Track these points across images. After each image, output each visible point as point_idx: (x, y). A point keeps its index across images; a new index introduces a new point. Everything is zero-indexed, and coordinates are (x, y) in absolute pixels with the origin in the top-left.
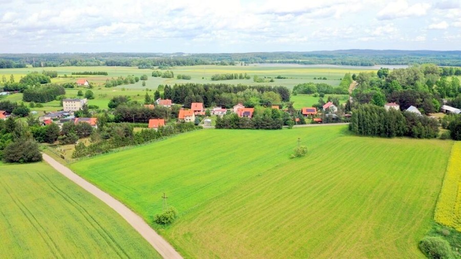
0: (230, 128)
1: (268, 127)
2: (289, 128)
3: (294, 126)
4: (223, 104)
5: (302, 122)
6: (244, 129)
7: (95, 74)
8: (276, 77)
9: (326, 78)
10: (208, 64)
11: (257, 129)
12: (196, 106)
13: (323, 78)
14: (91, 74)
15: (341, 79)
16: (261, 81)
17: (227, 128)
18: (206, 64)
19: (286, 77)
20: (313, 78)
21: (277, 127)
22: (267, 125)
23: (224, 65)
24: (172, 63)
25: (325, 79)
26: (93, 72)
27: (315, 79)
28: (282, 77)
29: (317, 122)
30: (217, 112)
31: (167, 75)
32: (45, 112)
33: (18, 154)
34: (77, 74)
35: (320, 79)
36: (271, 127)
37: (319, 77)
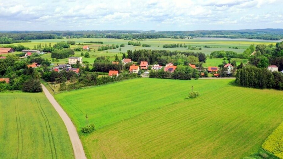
0: (158, 78)
1: (182, 78)
2: (196, 80)
3: (199, 78)
4: (162, 63)
5: (205, 76)
6: (167, 78)
7: (96, 43)
8: (204, 46)
9: (238, 47)
10: (167, 38)
11: (175, 79)
12: (143, 64)
13: (235, 48)
14: (94, 43)
16: (193, 49)
17: (156, 78)
18: (165, 38)
19: (211, 46)
20: (229, 47)
21: (187, 78)
22: (182, 77)
23: (176, 38)
24: (144, 37)
25: (236, 48)
26: (95, 42)
27: (230, 48)
28: (208, 46)
29: (216, 77)
30: (156, 68)
31: (137, 44)
32: (57, 64)
33: (29, 87)
34: (87, 43)
35: (234, 48)
36: (184, 78)
37: (232, 47)
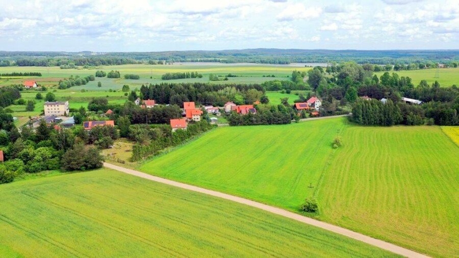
0: (244, 125)
1: (279, 122)
2: (296, 122)
3: (301, 120)
5: (304, 117)
6: (259, 125)
7: (26, 75)
8: (228, 75)
9: (275, 75)
11: (270, 124)
12: (189, 106)
13: (271, 76)
14: (21, 75)
15: (288, 77)
16: (216, 79)
17: (241, 125)
18: (132, 63)
19: (237, 75)
20: (262, 75)
21: (286, 121)
22: (279, 120)
24: (97, 62)
25: (273, 76)
26: (23, 73)
27: (264, 76)
28: (233, 75)
29: (315, 116)
30: (211, 111)
31: (114, 75)
33: (79, 161)
34: (10, 75)
35: (269, 76)
36: (282, 122)
37: (267, 75)
